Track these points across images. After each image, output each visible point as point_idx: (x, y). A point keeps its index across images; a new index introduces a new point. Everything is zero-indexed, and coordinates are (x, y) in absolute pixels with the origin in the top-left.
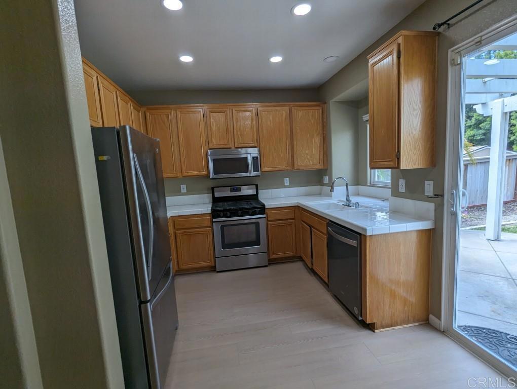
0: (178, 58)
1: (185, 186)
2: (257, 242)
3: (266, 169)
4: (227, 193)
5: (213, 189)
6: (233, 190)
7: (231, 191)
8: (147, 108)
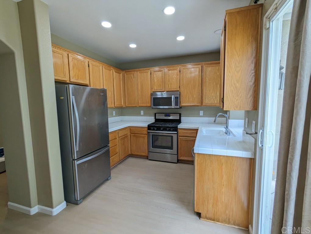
0: (129, 46)
1: (143, 111)
2: (171, 148)
3: (184, 105)
4: (163, 117)
5: (155, 114)
6: (166, 116)
7: (165, 116)
8: (125, 71)
